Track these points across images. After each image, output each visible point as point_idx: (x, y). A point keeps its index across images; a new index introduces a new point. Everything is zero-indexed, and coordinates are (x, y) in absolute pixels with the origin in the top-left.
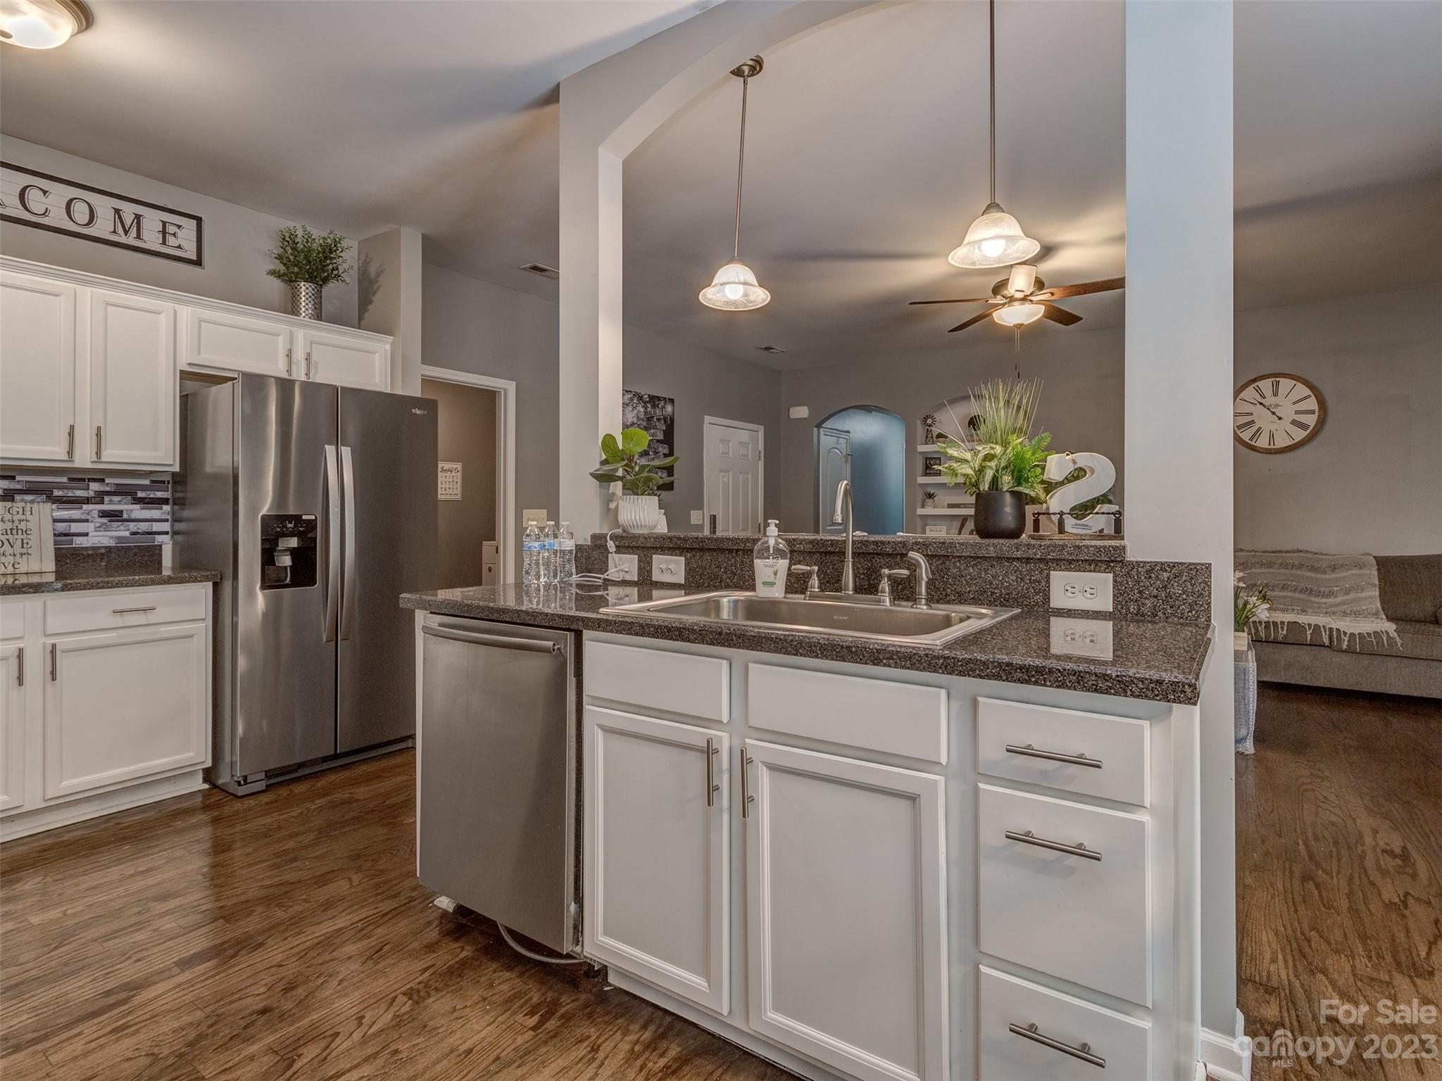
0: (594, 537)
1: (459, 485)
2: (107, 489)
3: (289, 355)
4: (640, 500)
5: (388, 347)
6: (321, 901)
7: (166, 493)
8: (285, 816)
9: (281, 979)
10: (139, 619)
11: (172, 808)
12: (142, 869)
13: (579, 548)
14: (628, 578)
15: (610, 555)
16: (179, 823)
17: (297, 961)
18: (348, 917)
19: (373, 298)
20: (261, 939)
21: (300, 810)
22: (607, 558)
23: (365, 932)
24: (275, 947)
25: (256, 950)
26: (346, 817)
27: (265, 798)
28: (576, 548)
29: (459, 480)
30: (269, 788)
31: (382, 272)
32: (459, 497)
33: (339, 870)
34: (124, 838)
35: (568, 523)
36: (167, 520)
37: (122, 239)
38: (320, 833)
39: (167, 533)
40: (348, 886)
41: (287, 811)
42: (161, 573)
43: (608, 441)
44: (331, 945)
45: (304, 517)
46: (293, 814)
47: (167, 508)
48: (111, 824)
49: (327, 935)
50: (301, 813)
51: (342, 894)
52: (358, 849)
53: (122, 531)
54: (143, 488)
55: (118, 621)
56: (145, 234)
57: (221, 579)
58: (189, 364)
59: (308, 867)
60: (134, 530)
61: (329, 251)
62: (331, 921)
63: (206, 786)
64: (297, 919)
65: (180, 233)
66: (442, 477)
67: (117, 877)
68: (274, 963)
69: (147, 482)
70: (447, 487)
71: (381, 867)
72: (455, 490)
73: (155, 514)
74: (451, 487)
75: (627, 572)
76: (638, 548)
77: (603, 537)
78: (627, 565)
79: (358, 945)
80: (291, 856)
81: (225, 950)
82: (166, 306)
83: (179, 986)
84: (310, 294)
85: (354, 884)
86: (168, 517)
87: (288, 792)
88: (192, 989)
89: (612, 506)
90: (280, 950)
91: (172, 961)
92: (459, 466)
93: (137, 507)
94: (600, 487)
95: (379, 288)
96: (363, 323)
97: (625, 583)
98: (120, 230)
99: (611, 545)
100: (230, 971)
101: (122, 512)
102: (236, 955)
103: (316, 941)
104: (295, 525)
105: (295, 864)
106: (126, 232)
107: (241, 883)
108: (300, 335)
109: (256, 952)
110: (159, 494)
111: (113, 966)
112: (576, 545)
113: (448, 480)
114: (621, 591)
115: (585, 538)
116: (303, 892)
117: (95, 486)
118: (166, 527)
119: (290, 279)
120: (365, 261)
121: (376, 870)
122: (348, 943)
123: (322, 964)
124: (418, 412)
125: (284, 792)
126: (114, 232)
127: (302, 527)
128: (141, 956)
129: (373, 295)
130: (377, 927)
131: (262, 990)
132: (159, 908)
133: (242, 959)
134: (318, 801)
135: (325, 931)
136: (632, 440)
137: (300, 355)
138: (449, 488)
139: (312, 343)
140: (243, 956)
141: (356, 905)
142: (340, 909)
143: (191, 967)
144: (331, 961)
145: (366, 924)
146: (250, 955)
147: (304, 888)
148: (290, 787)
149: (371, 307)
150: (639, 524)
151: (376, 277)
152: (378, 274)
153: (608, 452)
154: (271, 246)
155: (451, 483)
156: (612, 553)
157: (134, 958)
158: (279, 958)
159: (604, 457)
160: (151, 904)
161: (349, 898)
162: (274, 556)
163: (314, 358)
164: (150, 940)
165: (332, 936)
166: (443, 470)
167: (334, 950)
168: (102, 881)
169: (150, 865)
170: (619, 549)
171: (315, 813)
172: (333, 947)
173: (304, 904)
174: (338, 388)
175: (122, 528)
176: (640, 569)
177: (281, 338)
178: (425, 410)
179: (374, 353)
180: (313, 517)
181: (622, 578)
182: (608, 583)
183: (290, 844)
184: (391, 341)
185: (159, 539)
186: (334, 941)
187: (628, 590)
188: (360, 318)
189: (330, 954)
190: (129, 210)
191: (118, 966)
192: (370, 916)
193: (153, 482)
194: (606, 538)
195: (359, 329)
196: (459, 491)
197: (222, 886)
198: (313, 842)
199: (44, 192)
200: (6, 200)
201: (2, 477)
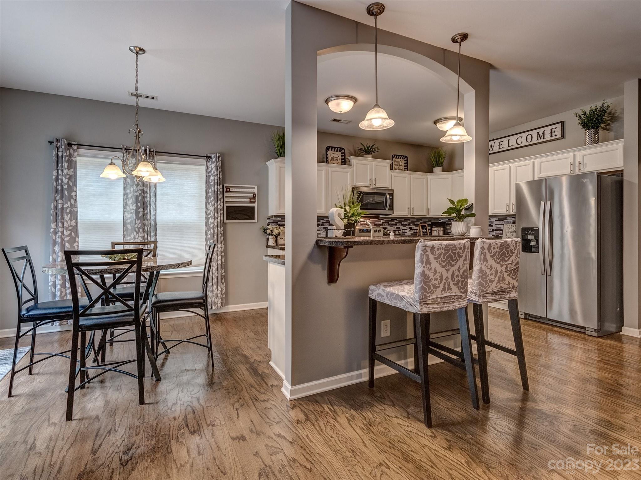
3: (572, 164)
37: (540, 141)
45: (534, 228)
56: (545, 137)
58: (538, 178)
65: (556, 130)
82: (531, 162)
104: (531, 231)
106: (540, 138)
126: (538, 140)
127: (533, 232)
180: (537, 228)
190: (541, 131)
199: (521, 137)
200: (513, 144)
201: (513, 218)
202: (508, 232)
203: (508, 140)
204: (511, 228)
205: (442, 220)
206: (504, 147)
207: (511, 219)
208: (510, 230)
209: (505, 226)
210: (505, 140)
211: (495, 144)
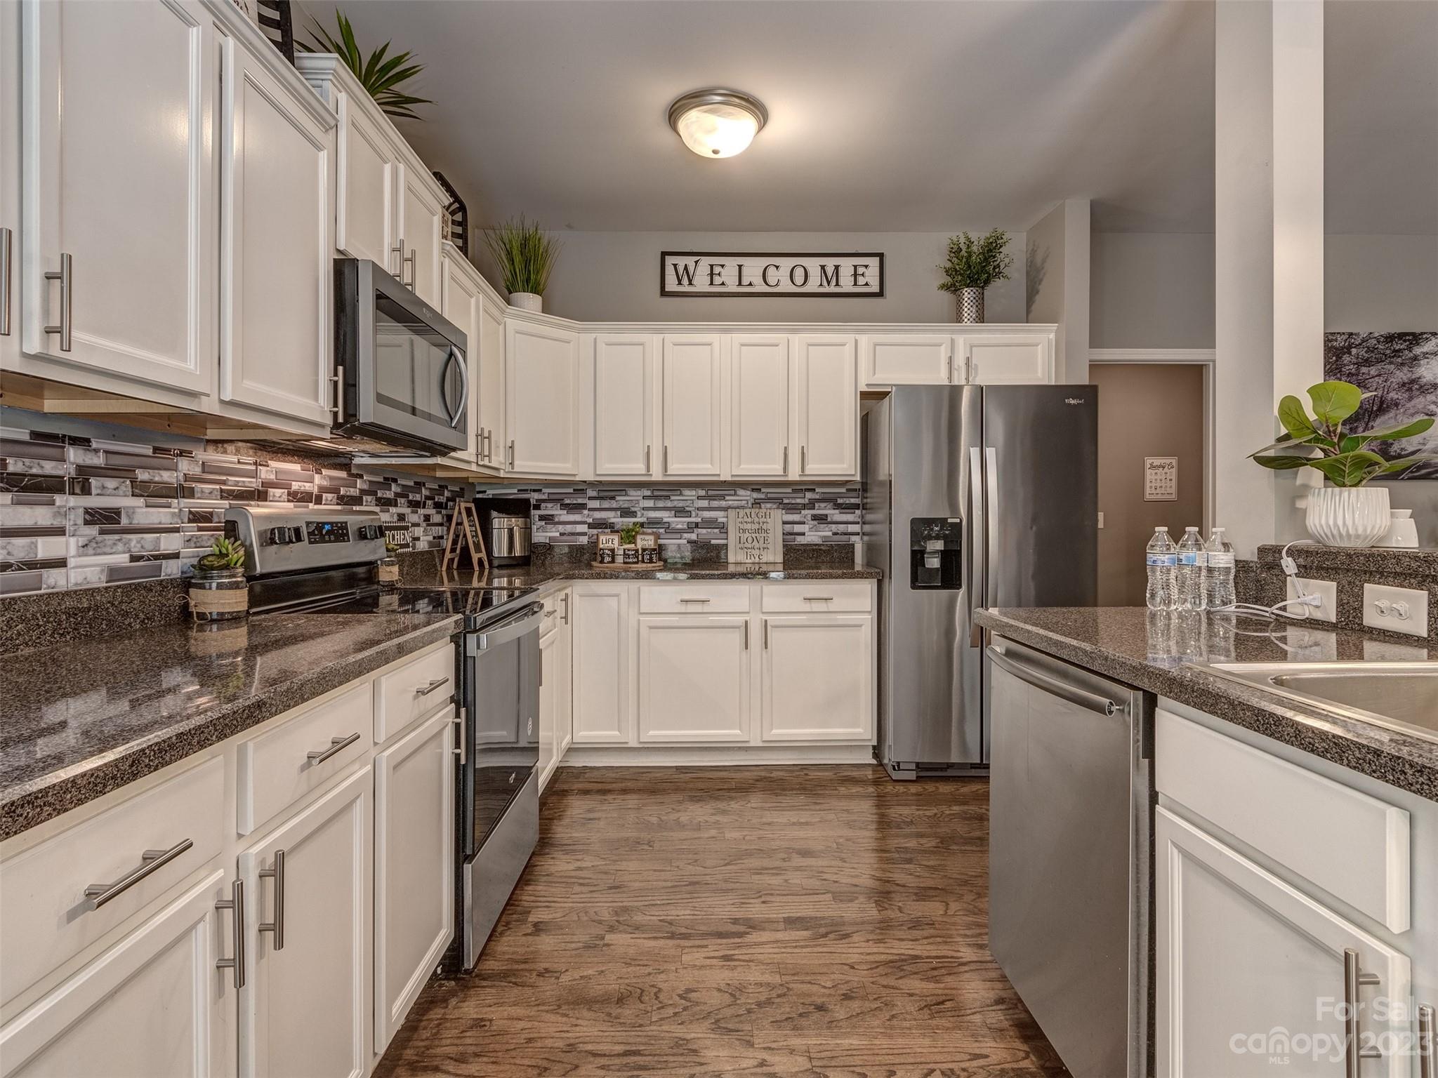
0: (1262, 551)
1: (1174, 483)
2: (817, 497)
3: (950, 361)
4: (1346, 494)
5: (1052, 336)
6: (912, 916)
7: (857, 500)
8: (921, 812)
9: (846, 983)
10: (821, 606)
11: (846, 774)
12: (802, 820)
13: (1242, 566)
14: (1318, 615)
15: (1288, 578)
16: (843, 789)
17: (868, 970)
18: (928, 947)
19: (1040, 287)
20: (849, 929)
21: (935, 811)
22: (1285, 582)
23: (935, 973)
24: (857, 945)
25: (841, 939)
26: (971, 834)
27: (914, 789)
28: (1236, 566)
29: (1174, 477)
30: (919, 779)
31: (1047, 256)
32: (1174, 497)
33: (942, 889)
34: (805, 789)
35: (1223, 529)
36: (858, 523)
37: (826, 289)
38: (942, 842)
39: (858, 534)
40: (942, 912)
41: (925, 808)
42: (853, 569)
43: (1290, 408)
44: (903, 970)
45: (949, 521)
46: (928, 813)
47: (858, 512)
48: (802, 773)
49: (903, 957)
50: (936, 814)
51: (933, 918)
52: (967, 874)
53: (826, 532)
54: (840, 495)
55: (807, 607)
56: (841, 282)
57: (883, 577)
58: (867, 385)
59: (918, 874)
60: (835, 531)
61: (992, 248)
62: (911, 943)
63: (874, 762)
64: (885, 925)
65: (867, 272)
66: (1151, 474)
67: (785, 820)
68: (848, 962)
69: (843, 490)
70: (1158, 485)
71: (982, 906)
72: (1168, 489)
73: (850, 517)
74: (1164, 485)
75: (1317, 607)
76: (1336, 570)
77: (1277, 550)
78: (1317, 595)
79: (924, 985)
80: (908, 856)
81: (821, 926)
82: (849, 338)
83: (777, 941)
84: (972, 299)
85: (950, 912)
86: (860, 520)
87: (934, 789)
88: (783, 950)
89: (1301, 504)
90: (859, 950)
91: (784, 915)
92: (1174, 461)
93: (837, 511)
94: (1276, 476)
95: (1045, 274)
96: (1031, 316)
97: (1312, 624)
98: (825, 283)
99: (1289, 565)
100: (815, 950)
101: (826, 516)
102: (825, 935)
103: (891, 957)
104: (941, 529)
105: (907, 866)
106: (829, 283)
107: (860, 865)
108: (961, 340)
109: (841, 942)
110: (853, 501)
111: (748, 898)
112: (1236, 561)
113: (1158, 477)
114: (1307, 636)
115: (1249, 553)
116: (902, 899)
117: (809, 495)
118: (856, 528)
119: (953, 288)
120: (1033, 249)
121: (975, 907)
122: (916, 976)
123: (884, 986)
124: (1072, 402)
125: (930, 787)
126: (821, 285)
127: (947, 530)
128: (768, 899)
129: (1040, 284)
130: (950, 974)
131: (829, 984)
132: (798, 861)
133: (828, 943)
134: (955, 808)
135: (903, 951)
136: (1330, 401)
137: (960, 361)
138: (1161, 487)
139: (971, 347)
140: (830, 940)
141: (940, 937)
142: (926, 933)
143: (792, 929)
144: (893, 988)
145: (941, 965)
146: (835, 942)
147: (904, 895)
148: (938, 785)
149: (1037, 297)
150: (1344, 534)
151: (1043, 264)
152: (1044, 261)
153: (1289, 423)
154: (941, 260)
155: (1163, 481)
156: (1290, 576)
157: (763, 899)
158: (854, 958)
159: (1284, 431)
160: (794, 855)
161: (937, 926)
162: (924, 558)
163: (974, 361)
164: (778, 888)
165: (905, 960)
166: (1152, 467)
167: (901, 978)
168: (775, 820)
169: (809, 820)
170: (1305, 572)
171: (946, 819)
172: (902, 974)
173: (898, 912)
174: (982, 388)
175: (827, 529)
176: (1340, 604)
177: (943, 348)
178: (1080, 400)
179: (1037, 345)
180: (958, 521)
181: (1307, 616)
182: (1282, 623)
183: (912, 844)
184: (1055, 328)
185: (854, 539)
186: (905, 968)
187: (1319, 635)
188: (1028, 312)
189: (896, 979)
190: (830, 263)
191: (752, 901)
192: (948, 957)
193: (848, 490)
194: (1280, 552)
195: (1027, 322)
196: (1174, 490)
197: (845, 862)
198: (932, 849)
199: (777, 267)
200: (755, 281)
201: (753, 490)
202: (744, 531)
203: (740, 266)
204: (749, 520)
205: (488, 492)
206: (727, 282)
207: (749, 493)
208: (749, 526)
209: (731, 513)
210: (731, 263)
211: (699, 268)
